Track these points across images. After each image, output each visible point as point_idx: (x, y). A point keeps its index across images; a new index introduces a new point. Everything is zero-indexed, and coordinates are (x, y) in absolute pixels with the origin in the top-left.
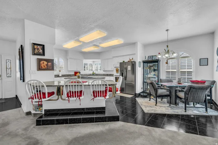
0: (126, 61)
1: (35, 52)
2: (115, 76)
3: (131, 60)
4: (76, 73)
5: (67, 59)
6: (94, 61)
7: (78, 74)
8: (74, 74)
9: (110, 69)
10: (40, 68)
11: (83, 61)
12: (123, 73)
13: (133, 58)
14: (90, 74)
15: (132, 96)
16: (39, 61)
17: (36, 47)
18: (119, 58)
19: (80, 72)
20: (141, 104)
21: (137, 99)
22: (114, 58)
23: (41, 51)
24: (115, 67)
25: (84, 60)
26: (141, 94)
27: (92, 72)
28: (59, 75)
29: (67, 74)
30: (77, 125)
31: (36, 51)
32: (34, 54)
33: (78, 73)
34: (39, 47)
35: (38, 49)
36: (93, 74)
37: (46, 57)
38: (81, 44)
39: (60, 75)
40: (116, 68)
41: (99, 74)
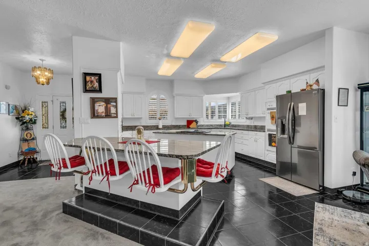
0: (296, 89)
1: (87, 88)
2: (269, 130)
3: (311, 86)
4: (189, 122)
5: (174, 97)
6: (229, 98)
7: (193, 125)
8: (185, 123)
9: (259, 114)
10: (94, 115)
11: (204, 97)
12: (284, 122)
13: (317, 81)
14: (221, 125)
15: (310, 192)
16: (93, 101)
17: (88, 78)
18: (279, 84)
19: (196, 122)
20: (321, 229)
21: (318, 206)
22: (267, 87)
23: (96, 85)
24: (268, 109)
25: (206, 96)
26: (346, 193)
27: (223, 120)
28: (158, 126)
29: (174, 124)
30: (106, 236)
31: (89, 86)
32: (86, 91)
33: (194, 123)
34: (93, 78)
35: (92, 82)
36: (225, 125)
37: (105, 94)
38: (182, 62)
39: (161, 127)
40: (269, 111)
41: (239, 126)
